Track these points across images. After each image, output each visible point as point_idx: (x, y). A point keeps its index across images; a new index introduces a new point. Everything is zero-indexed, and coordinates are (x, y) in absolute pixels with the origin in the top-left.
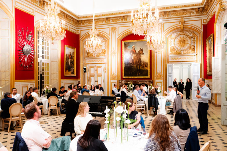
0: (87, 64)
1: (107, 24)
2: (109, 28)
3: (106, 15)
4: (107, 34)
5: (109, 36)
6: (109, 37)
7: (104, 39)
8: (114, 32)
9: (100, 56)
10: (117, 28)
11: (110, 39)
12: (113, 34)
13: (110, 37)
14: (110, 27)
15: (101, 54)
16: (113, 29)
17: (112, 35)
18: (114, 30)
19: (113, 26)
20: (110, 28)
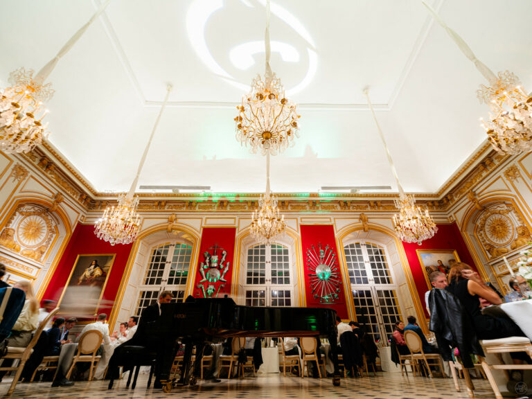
0: (500, 276)
1: (491, 172)
2: (499, 177)
3: (475, 158)
4: (506, 190)
5: (510, 191)
6: (511, 195)
7: (506, 204)
8: (515, 178)
9: (520, 246)
10: (517, 165)
11: (515, 196)
12: (515, 182)
13: (514, 192)
14: (502, 173)
15: (519, 242)
16: (511, 173)
17: (517, 187)
18: (514, 173)
19: (506, 169)
20: (503, 175)
